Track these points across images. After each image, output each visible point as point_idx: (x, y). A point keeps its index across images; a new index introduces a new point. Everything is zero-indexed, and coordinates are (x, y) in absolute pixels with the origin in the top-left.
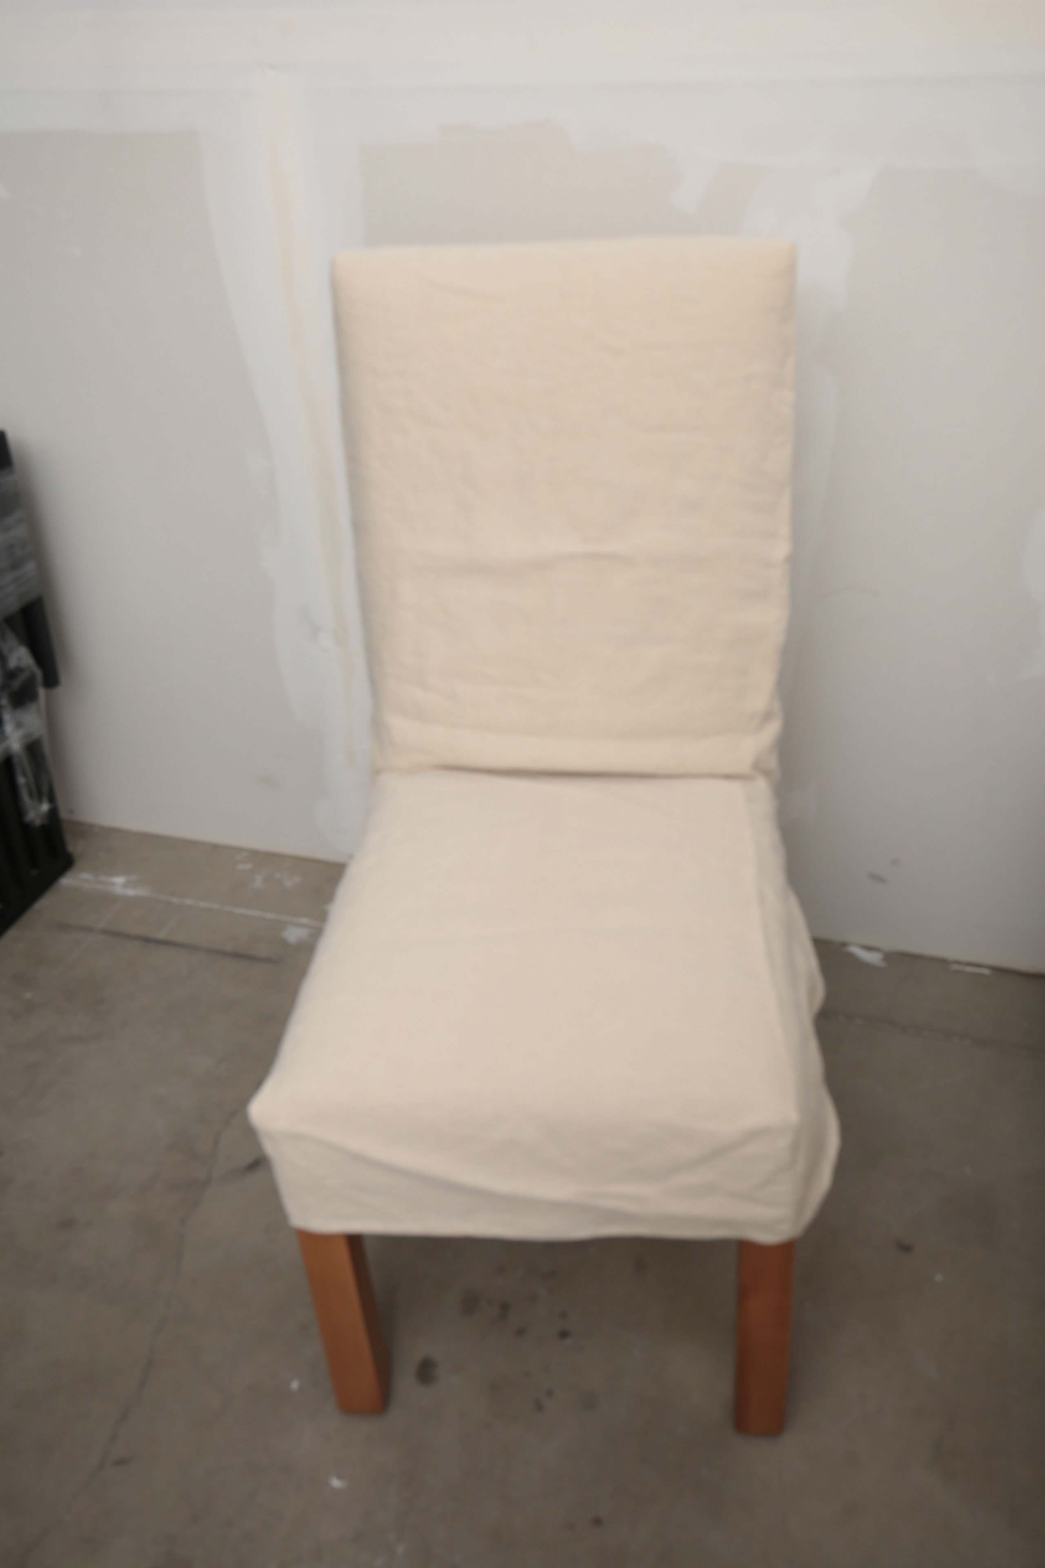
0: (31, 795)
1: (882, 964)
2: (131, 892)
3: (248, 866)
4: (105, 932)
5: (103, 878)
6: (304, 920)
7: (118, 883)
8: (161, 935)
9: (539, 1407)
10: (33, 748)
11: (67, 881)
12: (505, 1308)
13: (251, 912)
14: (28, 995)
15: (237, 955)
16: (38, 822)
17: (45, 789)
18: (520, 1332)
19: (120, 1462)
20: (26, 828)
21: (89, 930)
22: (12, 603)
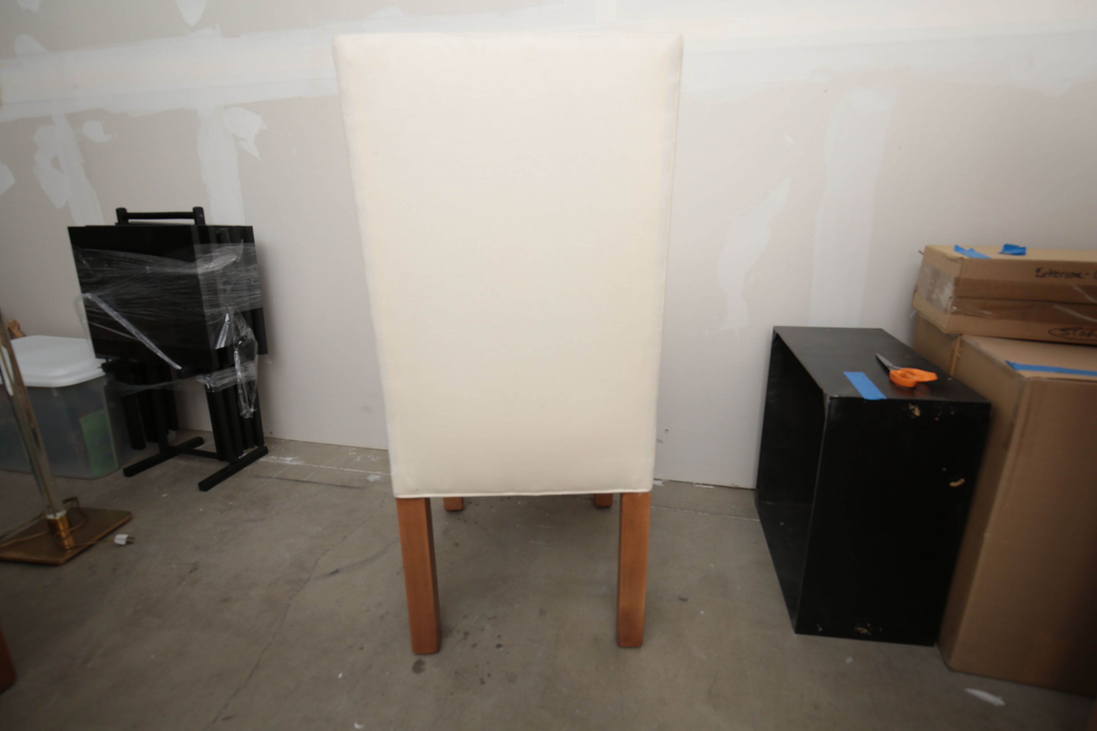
0: (245, 401)
1: (663, 485)
2: (294, 463)
3: (355, 453)
4: (277, 478)
5: (281, 458)
6: (379, 473)
7: (289, 460)
8: (305, 479)
9: (483, 682)
10: (250, 384)
11: (263, 460)
12: (466, 634)
13: (354, 470)
14: (231, 503)
15: (342, 486)
16: (248, 416)
17: (253, 401)
18: (474, 646)
19: (228, 718)
20: (242, 419)
21: (270, 477)
22: (247, 306)
